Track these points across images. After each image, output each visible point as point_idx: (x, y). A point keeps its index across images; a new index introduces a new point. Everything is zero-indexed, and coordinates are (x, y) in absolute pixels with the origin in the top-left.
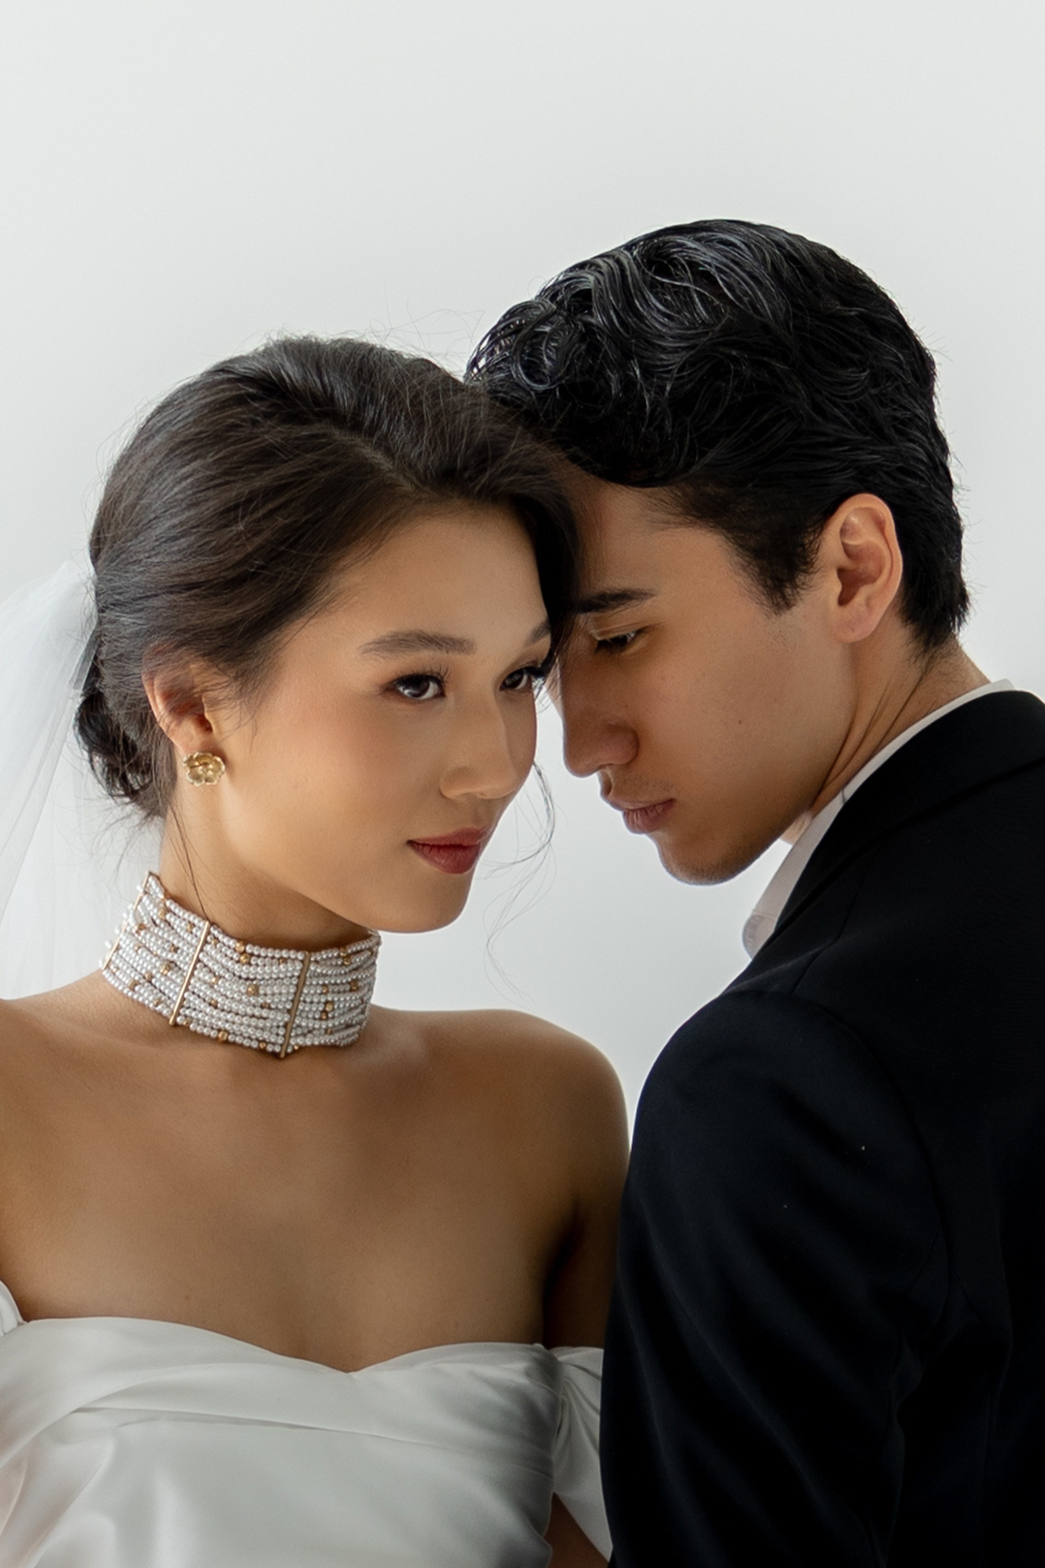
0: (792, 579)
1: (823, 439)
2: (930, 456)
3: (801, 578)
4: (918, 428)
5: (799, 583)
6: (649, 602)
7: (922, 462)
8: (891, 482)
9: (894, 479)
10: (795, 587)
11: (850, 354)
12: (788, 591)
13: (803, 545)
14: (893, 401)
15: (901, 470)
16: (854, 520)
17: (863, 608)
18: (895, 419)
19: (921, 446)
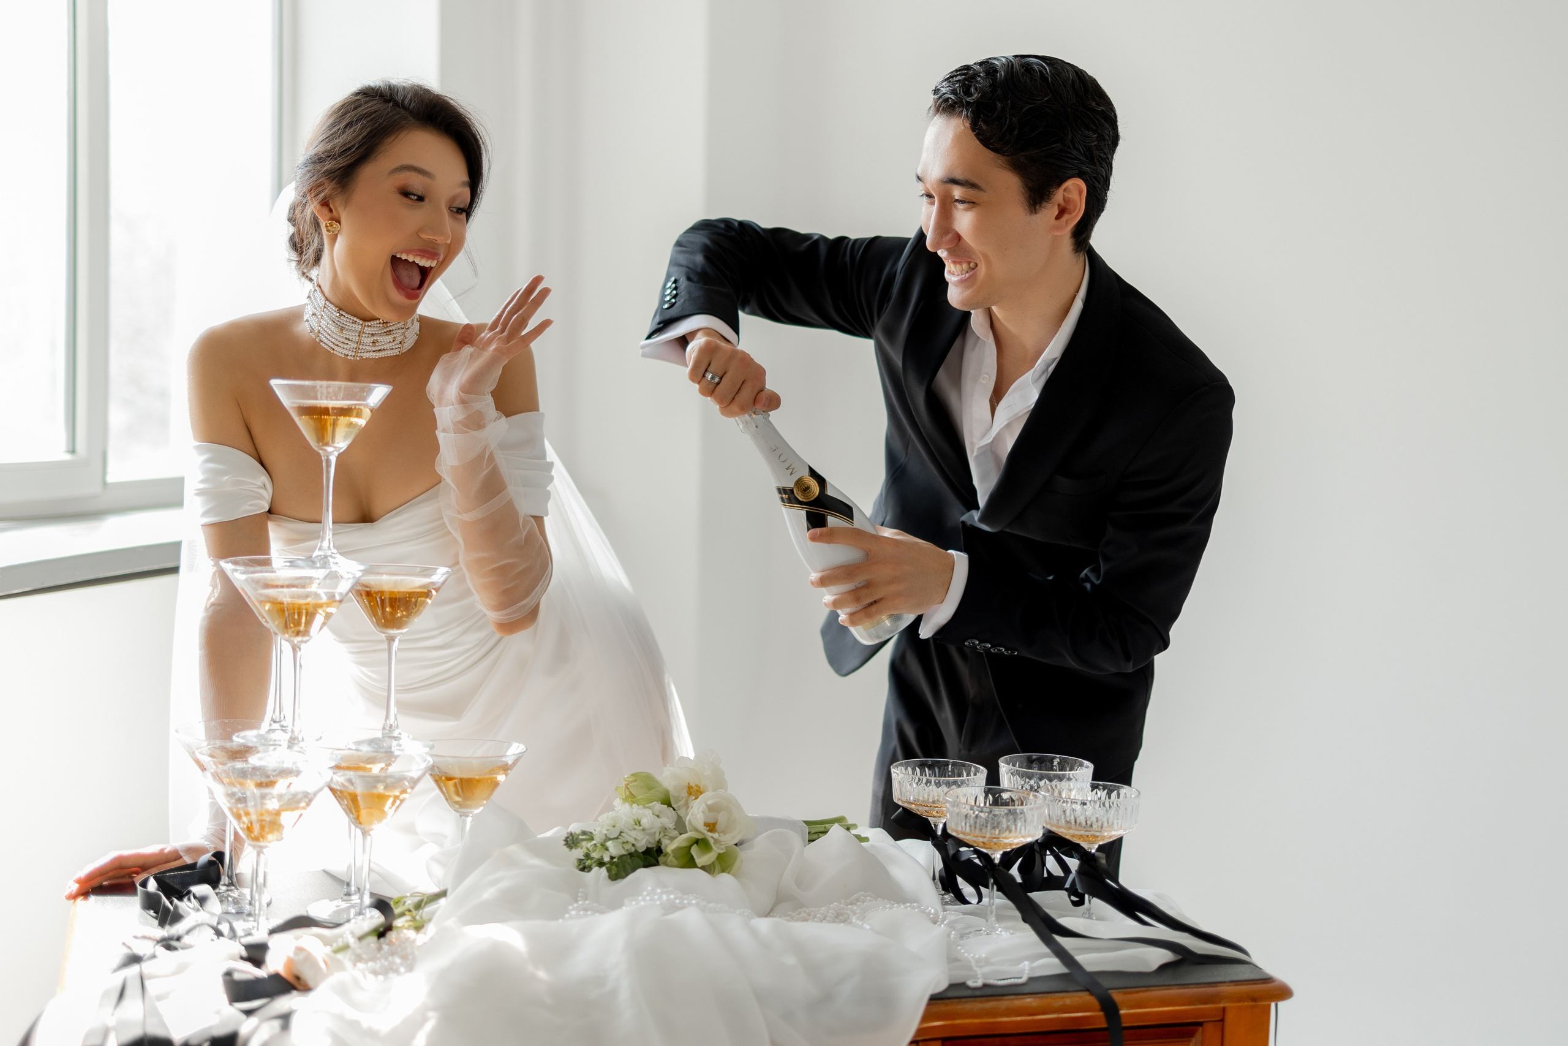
0: (1040, 203)
1: (1071, 156)
2: (1107, 176)
3: (1044, 204)
4: (1106, 163)
5: (1043, 206)
6: (981, 193)
7: (1103, 176)
8: (1090, 181)
9: (1091, 180)
10: (1040, 207)
11: (1092, 126)
12: (1037, 207)
13: (1049, 192)
14: (1102, 150)
15: (1094, 177)
16: (1071, 187)
17: (1064, 224)
18: (1100, 156)
19: (1105, 171)
